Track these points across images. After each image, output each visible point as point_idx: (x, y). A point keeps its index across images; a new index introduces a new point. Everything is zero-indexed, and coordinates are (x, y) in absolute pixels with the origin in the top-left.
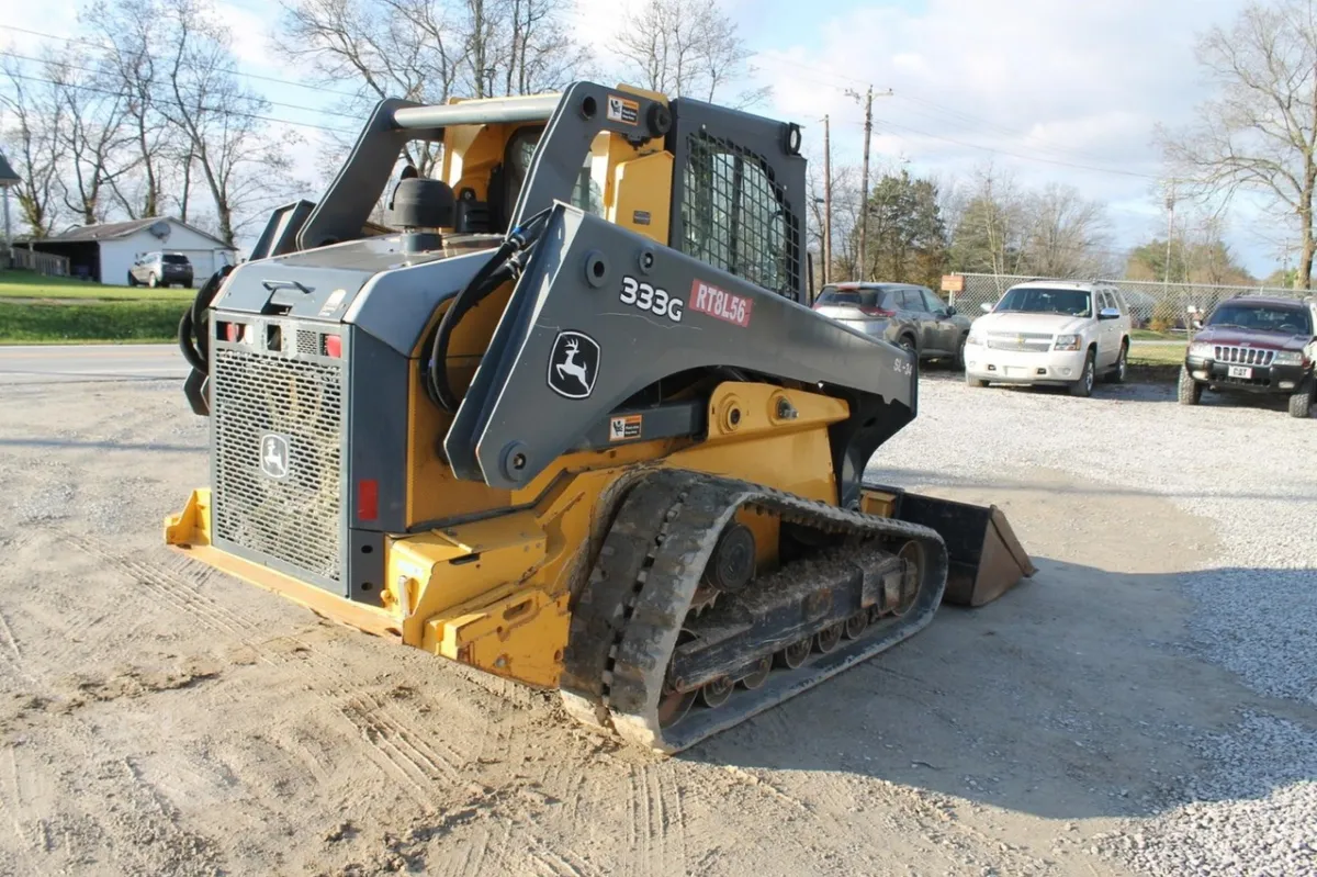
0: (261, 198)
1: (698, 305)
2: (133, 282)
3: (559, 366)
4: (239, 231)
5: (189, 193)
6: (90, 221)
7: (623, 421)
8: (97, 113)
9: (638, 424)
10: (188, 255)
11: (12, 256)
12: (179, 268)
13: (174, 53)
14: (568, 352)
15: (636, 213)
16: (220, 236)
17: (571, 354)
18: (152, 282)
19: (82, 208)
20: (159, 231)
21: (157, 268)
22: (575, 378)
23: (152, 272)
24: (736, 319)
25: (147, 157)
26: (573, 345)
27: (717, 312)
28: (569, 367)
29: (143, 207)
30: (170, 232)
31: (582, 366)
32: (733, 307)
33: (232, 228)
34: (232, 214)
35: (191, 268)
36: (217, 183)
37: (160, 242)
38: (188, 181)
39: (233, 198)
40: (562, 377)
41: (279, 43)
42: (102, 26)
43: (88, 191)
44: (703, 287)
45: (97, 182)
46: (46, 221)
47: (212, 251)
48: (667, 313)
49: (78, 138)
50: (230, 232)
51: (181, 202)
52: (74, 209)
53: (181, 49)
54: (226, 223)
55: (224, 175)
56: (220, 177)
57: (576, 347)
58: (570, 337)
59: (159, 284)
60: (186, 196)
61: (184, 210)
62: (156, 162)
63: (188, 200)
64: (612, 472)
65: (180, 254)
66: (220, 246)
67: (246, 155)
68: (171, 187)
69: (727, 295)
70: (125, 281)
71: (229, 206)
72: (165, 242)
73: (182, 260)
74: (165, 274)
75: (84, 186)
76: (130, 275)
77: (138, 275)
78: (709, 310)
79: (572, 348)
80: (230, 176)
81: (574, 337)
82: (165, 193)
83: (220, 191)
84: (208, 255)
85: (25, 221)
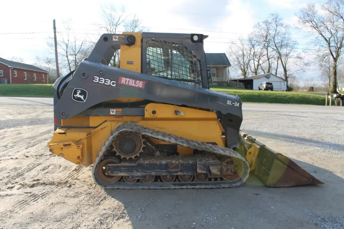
0: (295, 68)
1: (122, 83)
2: (260, 89)
3: (75, 95)
4: (289, 77)
5: (278, 67)
6: (256, 74)
7: (115, 110)
8: (258, 49)
9: (120, 111)
10: (272, 83)
11: (228, 83)
12: (270, 86)
13: (274, 33)
14: (77, 92)
15: (128, 62)
16: (284, 78)
17: (78, 93)
18: (263, 89)
19: (255, 72)
20: (267, 77)
21: (264, 86)
22: (80, 98)
23: (263, 87)
24: (139, 86)
25: (269, 59)
26: (79, 91)
27: (130, 84)
28: (78, 95)
29: (267, 71)
30: (270, 77)
31: (82, 96)
32: (137, 83)
33: (287, 76)
34: (287, 72)
35: (273, 86)
36: (284, 64)
37: (268, 79)
38: (278, 64)
39: (288, 68)
40: (76, 97)
41: (296, 27)
42: (259, 28)
43: (256, 67)
44: (123, 78)
45: (258, 65)
46: (247, 75)
47: (281, 82)
48: (110, 84)
49: (255, 55)
50: (286, 77)
51: (276, 69)
52: (253, 72)
53: (276, 31)
54: (286, 74)
55: (286, 62)
56: (285, 63)
57: (80, 91)
58: (78, 89)
59: (264, 90)
60: (277, 68)
61: (276, 71)
62: (270, 60)
63: (278, 69)
64: (118, 123)
65: (270, 82)
66: (283, 80)
67: (292, 57)
68: (274, 65)
69: (134, 81)
70: (258, 89)
71: (287, 70)
72: (269, 79)
73: (271, 84)
74: (266, 87)
75: (255, 66)
76: (259, 87)
77: (261, 88)
78: (127, 83)
79: (79, 92)
80: (287, 62)
81: (79, 89)
82: (272, 67)
83: (284, 66)
84: (280, 82)
85: (242, 75)
